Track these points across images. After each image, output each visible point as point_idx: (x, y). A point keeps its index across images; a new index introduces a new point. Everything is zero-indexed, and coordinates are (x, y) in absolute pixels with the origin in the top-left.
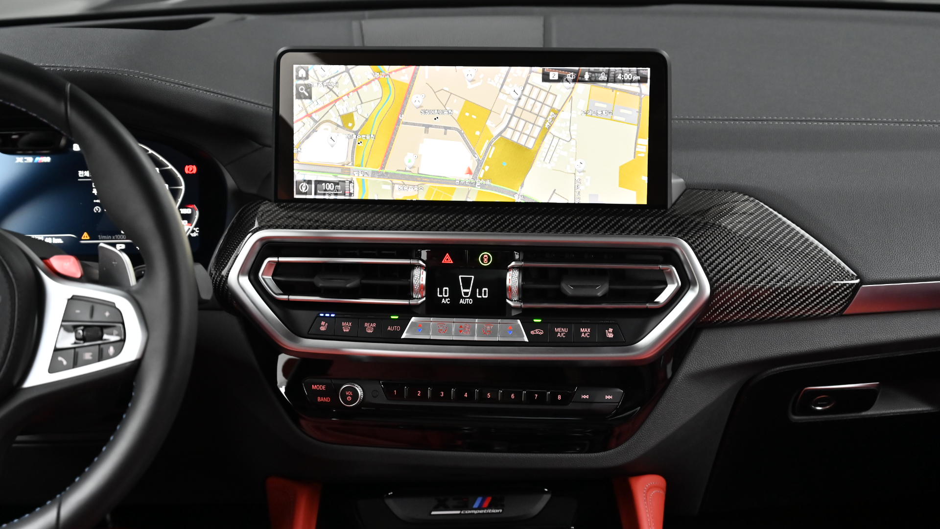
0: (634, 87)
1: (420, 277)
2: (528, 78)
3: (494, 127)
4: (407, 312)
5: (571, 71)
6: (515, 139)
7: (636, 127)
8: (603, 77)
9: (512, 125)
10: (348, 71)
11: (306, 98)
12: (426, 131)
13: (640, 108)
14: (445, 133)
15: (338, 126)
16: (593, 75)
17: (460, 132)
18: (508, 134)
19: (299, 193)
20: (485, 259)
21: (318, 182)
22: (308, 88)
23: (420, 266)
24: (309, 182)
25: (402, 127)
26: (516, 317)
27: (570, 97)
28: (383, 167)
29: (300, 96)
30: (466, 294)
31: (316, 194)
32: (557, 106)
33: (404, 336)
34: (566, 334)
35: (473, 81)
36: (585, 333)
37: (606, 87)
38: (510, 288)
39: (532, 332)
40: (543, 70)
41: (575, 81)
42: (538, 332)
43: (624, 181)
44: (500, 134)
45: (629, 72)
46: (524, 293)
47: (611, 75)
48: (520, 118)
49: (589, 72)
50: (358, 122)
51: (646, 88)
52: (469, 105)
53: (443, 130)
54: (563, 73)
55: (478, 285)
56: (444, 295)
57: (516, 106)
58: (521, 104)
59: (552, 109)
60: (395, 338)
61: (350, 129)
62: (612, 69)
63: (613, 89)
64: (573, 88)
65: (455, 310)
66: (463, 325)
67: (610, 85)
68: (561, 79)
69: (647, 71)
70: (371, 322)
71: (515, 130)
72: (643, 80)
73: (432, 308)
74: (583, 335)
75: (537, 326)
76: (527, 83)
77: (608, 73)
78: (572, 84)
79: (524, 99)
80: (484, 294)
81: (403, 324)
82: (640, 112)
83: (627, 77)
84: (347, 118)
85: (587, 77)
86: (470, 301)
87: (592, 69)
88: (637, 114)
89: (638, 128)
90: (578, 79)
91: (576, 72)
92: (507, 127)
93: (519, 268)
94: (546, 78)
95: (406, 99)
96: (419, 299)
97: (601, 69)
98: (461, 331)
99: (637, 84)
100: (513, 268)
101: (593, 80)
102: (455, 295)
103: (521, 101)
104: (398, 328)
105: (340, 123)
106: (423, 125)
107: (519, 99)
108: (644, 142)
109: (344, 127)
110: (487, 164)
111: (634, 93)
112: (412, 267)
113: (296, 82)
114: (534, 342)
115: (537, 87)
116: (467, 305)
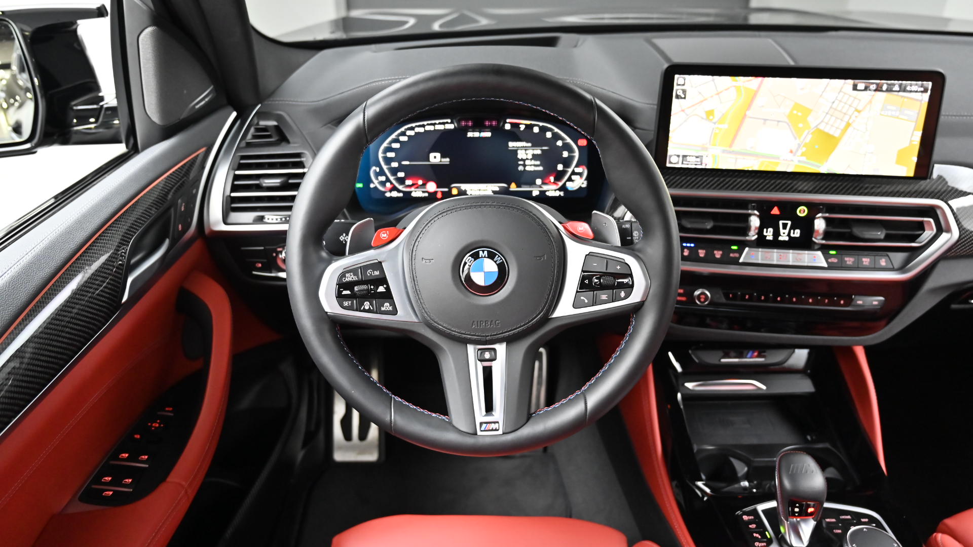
0: (918, 96)
1: (755, 222)
2: (842, 88)
3: (812, 121)
4: (743, 245)
5: (873, 83)
6: (826, 130)
7: (914, 124)
8: (896, 88)
9: (826, 120)
10: (713, 80)
11: (682, 98)
12: (764, 124)
13: (919, 111)
14: (778, 125)
15: (702, 118)
16: (889, 87)
17: (788, 124)
18: (821, 127)
19: (670, 163)
20: (802, 211)
21: (684, 156)
22: (684, 92)
23: (755, 215)
24: (678, 156)
25: (747, 120)
26: (818, 250)
27: (870, 102)
28: (731, 146)
29: (678, 97)
30: (784, 233)
31: (682, 163)
32: (859, 108)
33: (741, 260)
34: (853, 262)
35: (802, 89)
36: (866, 262)
37: (897, 95)
38: (818, 231)
39: (830, 260)
40: (854, 82)
41: (875, 90)
42: (834, 260)
43: (900, 161)
44: (817, 126)
45: (914, 85)
46: (827, 235)
47: (903, 87)
48: (832, 116)
49: (887, 84)
50: (717, 116)
51: (926, 96)
52: (797, 106)
53: (776, 123)
54: (868, 85)
55: (793, 227)
56: (769, 234)
57: (831, 107)
58: (834, 106)
59: (856, 110)
60: (736, 262)
61: (711, 121)
62: (904, 82)
63: (902, 97)
64: (873, 95)
65: (776, 244)
66: (782, 254)
67: (901, 93)
68: (866, 89)
69: (929, 85)
70: (718, 249)
71: (827, 124)
72: (926, 91)
73: (761, 243)
74: (864, 263)
75: (833, 256)
76: (840, 91)
77: (900, 86)
78: (873, 93)
79: (837, 102)
80: (797, 233)
81: (740, 252)
82: (918, 114)
83: (914, 88)
84: (710, 113)
85: (885, 87)
86: (787, 239)
87: (889, 82)
88: (916, 115)
89: (915, 125)
90: (879, 89)
91: (877, 84)
92: (822, 121)
93: (825, 218)
94: (855, 88)
95: (752, 101)
96: (753, 236)
97: (896, 82)
98: (780, 258)
99: (920, 93)
100: (819, 217)
101: (889, 90)
102: (777, 234)
103: (834, 104)
104: (737, 255)
105: (704, 117)
106: (763, 119)
107: (834, 102)
108: (918, 134)
109: (707, 119)
110: (804, 146)
111: (917, 100)
112: (750, 215)
113: (675, 87)
114: (831, 267)
115: (847, 94)
116: (784, 241)
